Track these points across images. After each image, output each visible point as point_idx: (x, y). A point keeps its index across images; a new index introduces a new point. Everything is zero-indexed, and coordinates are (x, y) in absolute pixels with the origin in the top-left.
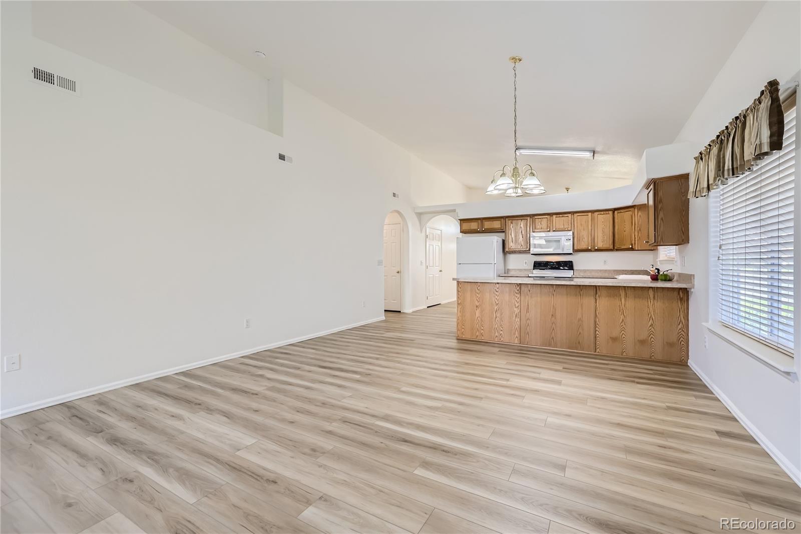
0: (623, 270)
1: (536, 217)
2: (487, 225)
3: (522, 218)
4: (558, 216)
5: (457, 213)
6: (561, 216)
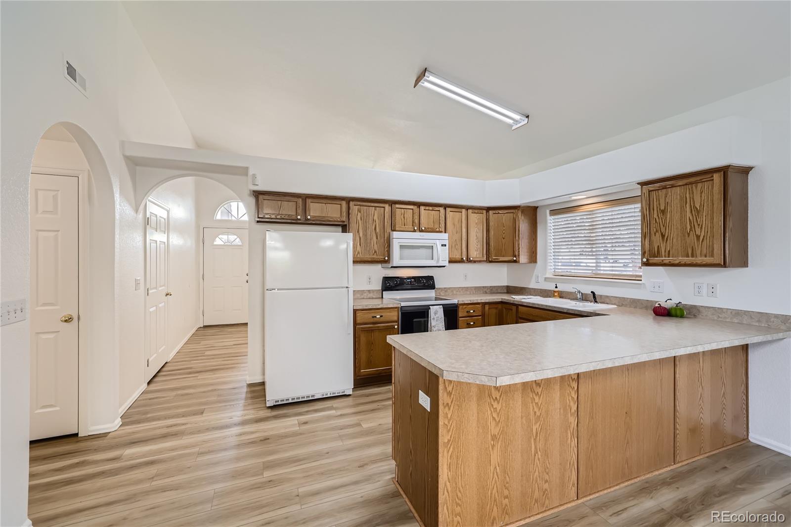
0: (483, 287)
1: (397, 206)
2: (315, 210)
3: (376, 205)
4: (427, 208)
5: (254, 176)
6: (431, 208)
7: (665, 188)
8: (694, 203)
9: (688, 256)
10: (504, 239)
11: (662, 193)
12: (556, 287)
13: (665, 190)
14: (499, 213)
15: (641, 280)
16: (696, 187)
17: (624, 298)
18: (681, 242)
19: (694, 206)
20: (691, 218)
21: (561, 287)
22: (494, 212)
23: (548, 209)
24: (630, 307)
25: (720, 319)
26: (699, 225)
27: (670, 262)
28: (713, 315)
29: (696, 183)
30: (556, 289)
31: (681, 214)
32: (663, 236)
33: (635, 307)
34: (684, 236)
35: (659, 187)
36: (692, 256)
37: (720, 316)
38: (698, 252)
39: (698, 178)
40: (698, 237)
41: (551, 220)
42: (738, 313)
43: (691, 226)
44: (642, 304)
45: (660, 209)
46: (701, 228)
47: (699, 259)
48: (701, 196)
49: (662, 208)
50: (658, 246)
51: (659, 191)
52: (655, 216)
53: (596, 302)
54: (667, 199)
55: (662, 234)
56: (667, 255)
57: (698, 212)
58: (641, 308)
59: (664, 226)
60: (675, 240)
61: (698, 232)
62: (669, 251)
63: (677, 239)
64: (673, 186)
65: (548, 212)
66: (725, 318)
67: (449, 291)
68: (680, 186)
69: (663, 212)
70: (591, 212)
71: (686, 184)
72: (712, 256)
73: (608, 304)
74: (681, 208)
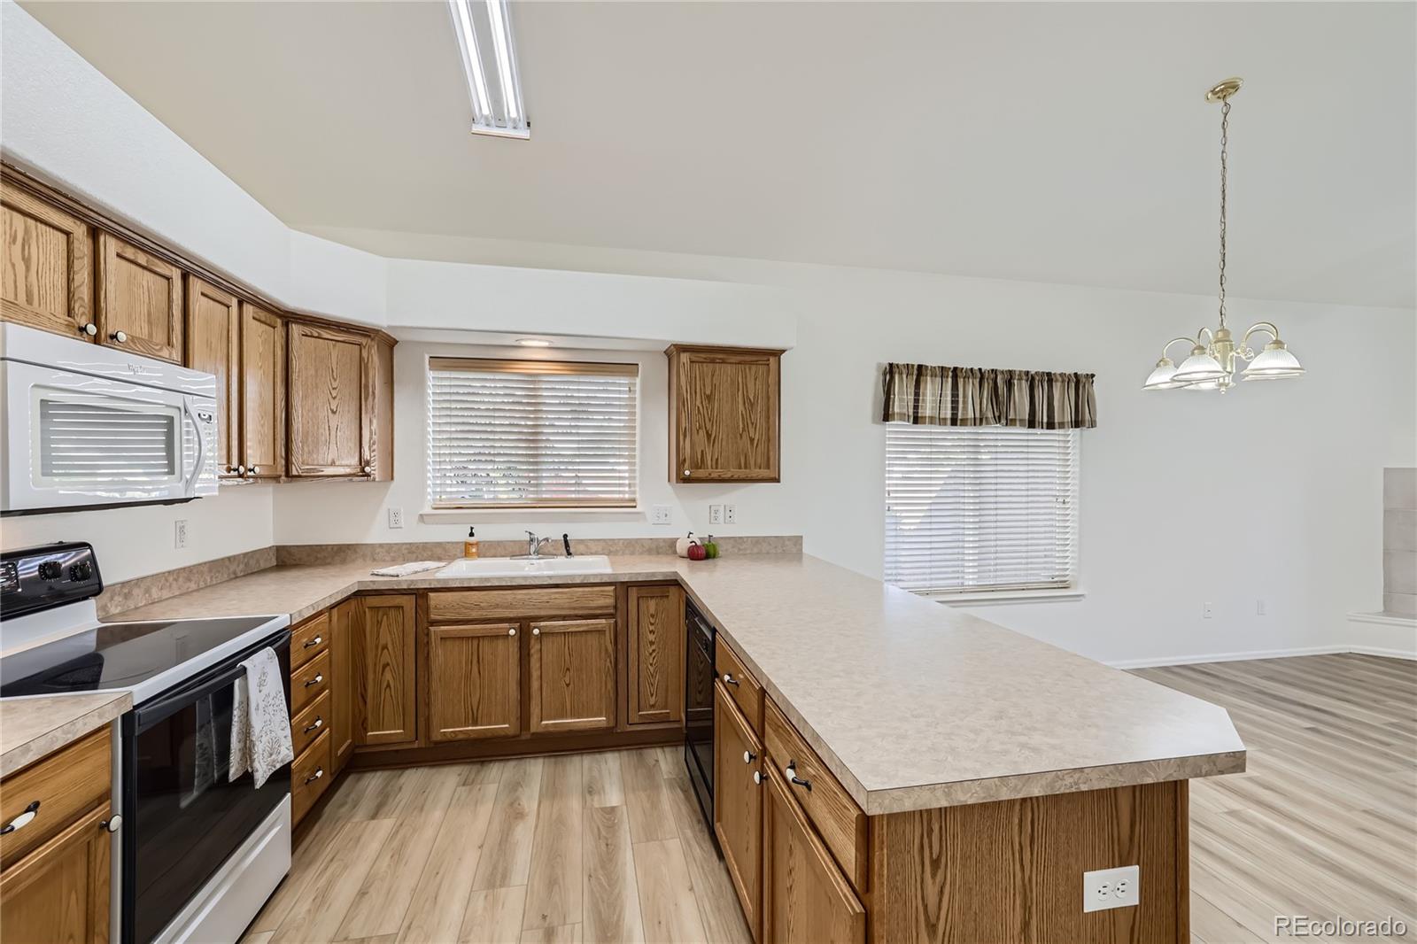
6: (142, 258)
7: (713, 361)
8: (747, 392)
9: (740, 468)
10: (334, 412)
11: (708, 368)
12: (472, 534)
13: (711, 365)
14: (319, 337)
15: (635, 507)
16: (750, 369)
17: (613, 540)
18: (733, 446)
19: (748, 396)
20: (744, 412)
21: (485, 533)
22: (307, 330)
23: (428, 353)
24: (623, 554)
25: (741, 552)
26: (753, 424)
27: (720, 476)
28: (733, 547)
29: (751, 363)
30: (472, 540)
31: (732, 404)
32: (709, 436)
33: (632, 553)
34: (736, 438)
35: (705, 359)
36: (746, 468)
37: (742, 548)
38: (752, 463)
39: (754, 358)
40: (752, 440)
41: (433, 380)
42: (757, 541)
43: (743, 423)
44: (643, 546)
45: (705, 393)
46: (755, 428)
47: (756, 472)
48: (755, 384)
49: (708, 392)
50: (702, 451)
51: (705, 365)
52: (698, 403)
53: (569, 554)
54: (714, 379)
55: (707, 432)
56: (714, 467)
57: (752, 405)
58: (641, 554)
59: (710, 420)
60: (724, 443)
61: (752, 435)
62: (717, 460)
63: (727, 443)
64: (723, 362)
65: (427, 358)
66: (745, 549)
67: (136, 591)
68: (731, 363)
69: (709, 398)
70: (534, 378)
71: (739, 363)
72: (768, 467)
73: (582, 554)
74: (732, 396)
